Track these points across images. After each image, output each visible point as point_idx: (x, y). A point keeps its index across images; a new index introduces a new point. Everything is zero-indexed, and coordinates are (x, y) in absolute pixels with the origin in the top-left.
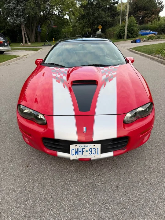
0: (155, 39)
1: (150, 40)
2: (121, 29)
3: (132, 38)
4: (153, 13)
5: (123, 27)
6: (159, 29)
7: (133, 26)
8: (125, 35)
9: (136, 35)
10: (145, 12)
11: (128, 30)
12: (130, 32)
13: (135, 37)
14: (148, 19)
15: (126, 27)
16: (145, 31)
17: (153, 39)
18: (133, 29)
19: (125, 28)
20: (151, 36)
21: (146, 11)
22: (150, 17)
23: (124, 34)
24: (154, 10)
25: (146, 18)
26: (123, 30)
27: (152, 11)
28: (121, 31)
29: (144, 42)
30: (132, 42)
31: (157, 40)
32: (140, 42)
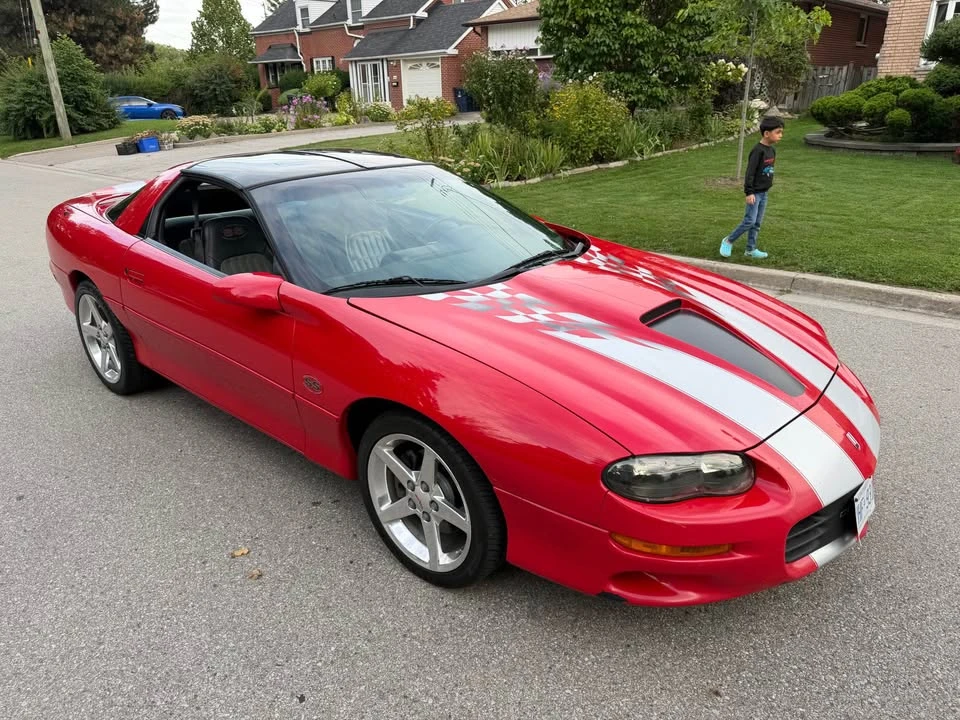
0: (218, 133)
1: (199, 139)
2: (26, 94)
3: (93, 131)
4: (123, 29)
5: (31, 83)
6: (179, 93)
7: (84, 81)
8: (59, 120)
9: (107, 117)
10: (83, 18)
11: (66, 100)
12: (77, 108)
13: (106, 129)
14: (112, 52)
15: (55, 87)
16: (128, 100)
17: (208, 136)
18: (86, 93)
19: (48, 89)
20: (197, 123)
21: (87, 15)
22: (114, 42)
23: (53, 118)
24: (120, 13)
25: (99, 45)
26: (41, 97)
27: (114, 18)
28: (30, 103)
29: (174, 147)
30: (123, 150)
31: (226, 137)
32: (160, 149)
